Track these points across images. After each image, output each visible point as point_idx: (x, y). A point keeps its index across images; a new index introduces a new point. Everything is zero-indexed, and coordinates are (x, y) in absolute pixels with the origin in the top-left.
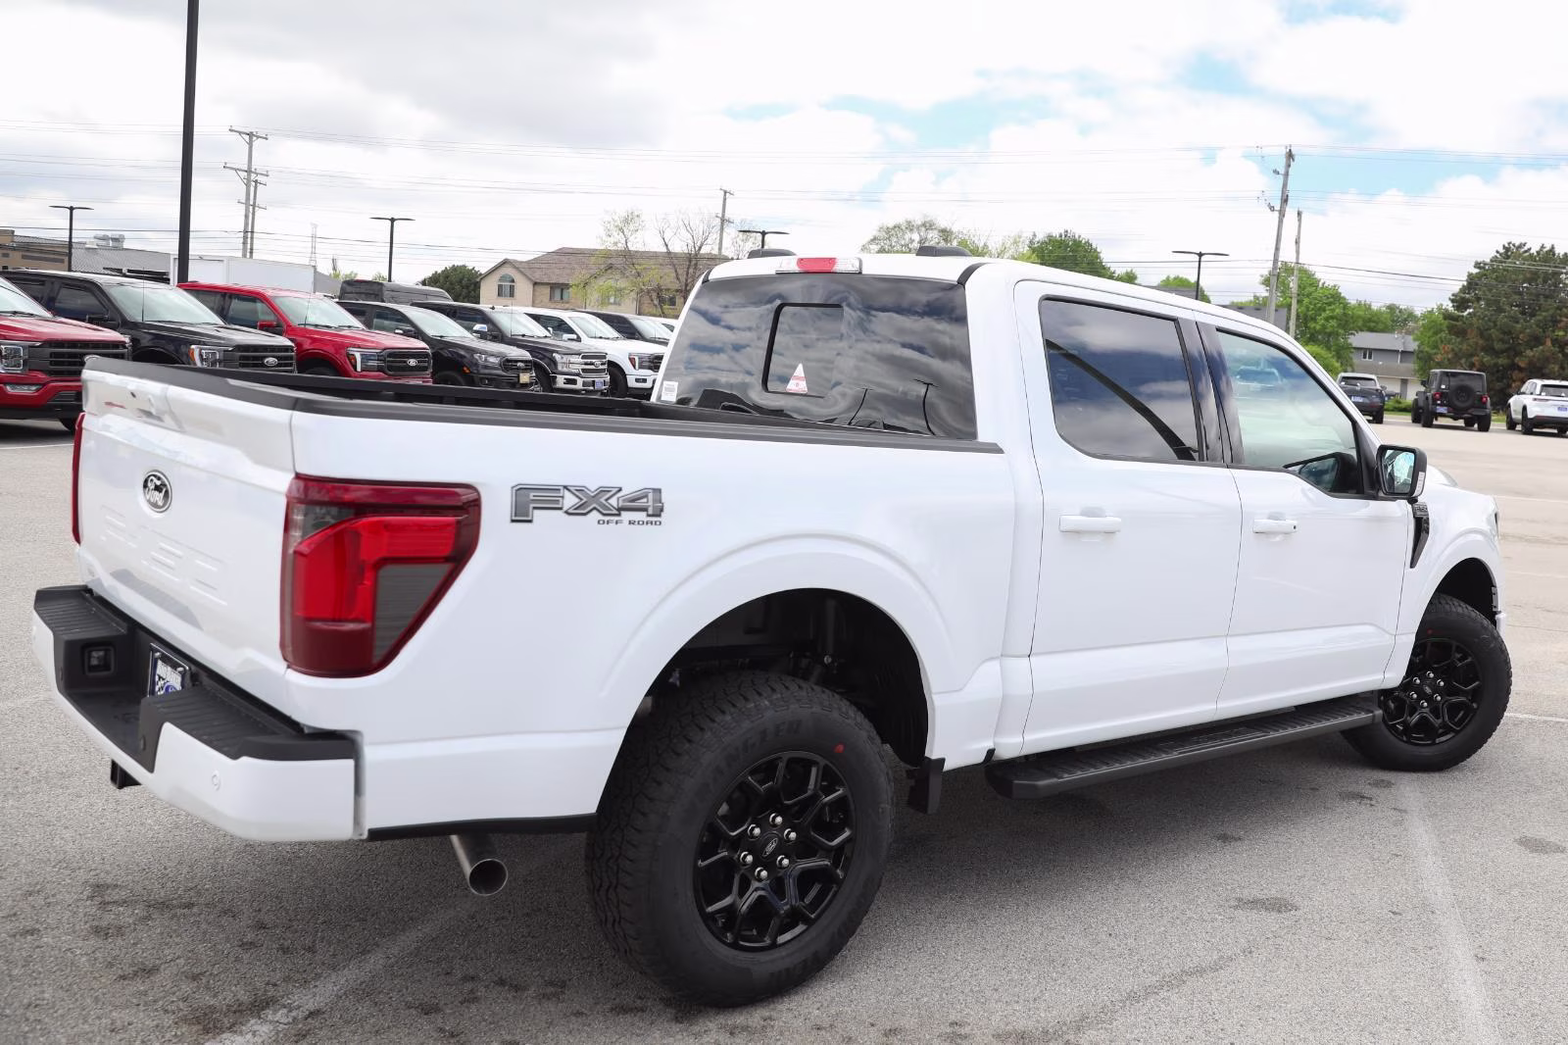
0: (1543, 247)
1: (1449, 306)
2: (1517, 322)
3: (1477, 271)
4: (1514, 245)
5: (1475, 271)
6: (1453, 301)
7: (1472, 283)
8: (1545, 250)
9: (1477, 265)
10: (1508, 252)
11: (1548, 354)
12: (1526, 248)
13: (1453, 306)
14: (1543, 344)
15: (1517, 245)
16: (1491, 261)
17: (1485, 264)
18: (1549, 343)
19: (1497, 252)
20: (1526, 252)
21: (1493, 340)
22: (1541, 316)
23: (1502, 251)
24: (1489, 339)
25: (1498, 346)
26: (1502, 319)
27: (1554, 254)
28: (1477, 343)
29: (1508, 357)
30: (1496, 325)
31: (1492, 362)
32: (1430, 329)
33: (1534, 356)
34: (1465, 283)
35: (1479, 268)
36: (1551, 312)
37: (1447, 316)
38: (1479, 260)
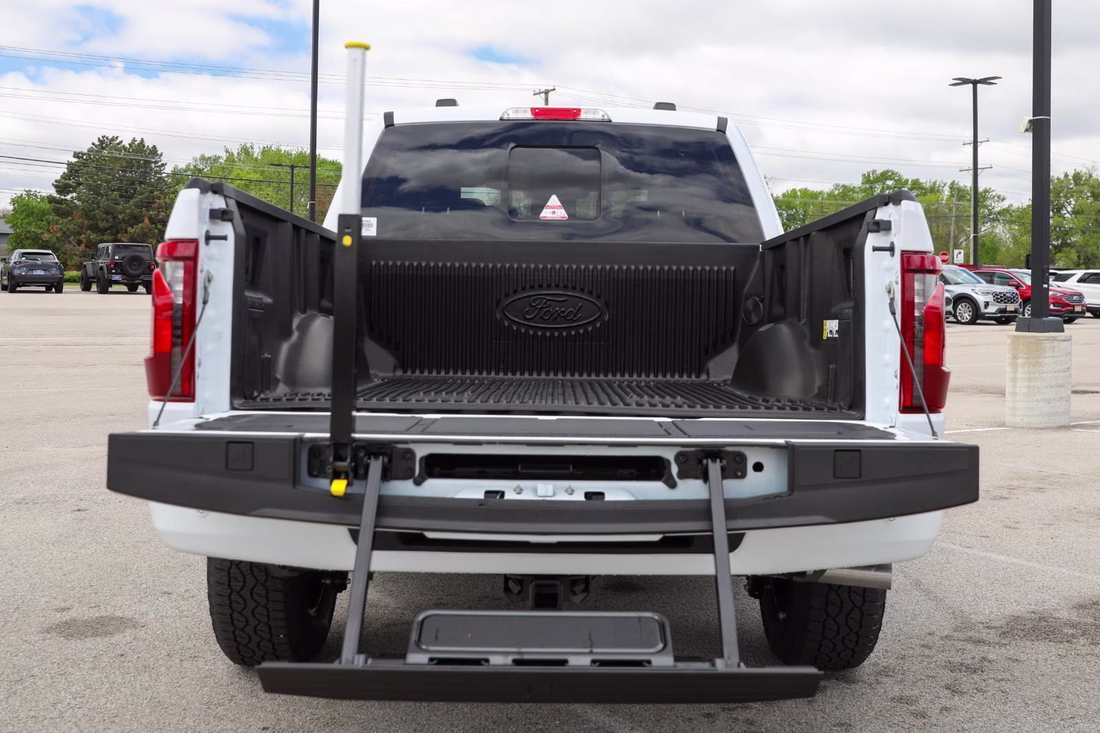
0: (134, 140)
1: (53, 192)
2: (118, 204)
3: (76, 160)
4: (107, 138)
5: (75, 160)
6: (56, 187)
7: (73, 170)
8: (136, 143)
9: (76, 155)
10: (104, 143)
11: (147, 230)
12: (118, 141)
13: (57, 191)
14: (143, 221)
15: (110, 138)
16: (88, 151)
17: (83, 154)
18: (147, 221)
19: (93, 144)
20: (118, 144)
21: (98, 220)
22: (138, 198)
23: (97, 143)
24: (93, 218)
25: (102, 225)
26: (103, 202)
27: (144, 146)
28: (83, 223)
29: (112, 234)
30: (99, 207)
31: (98, 238)
32: (22, 212)
33: (135, 232)
34: (66, 171)
35: (78, 157)
36: (146, 195)
37: (51, 200)
38: (78, 150)
